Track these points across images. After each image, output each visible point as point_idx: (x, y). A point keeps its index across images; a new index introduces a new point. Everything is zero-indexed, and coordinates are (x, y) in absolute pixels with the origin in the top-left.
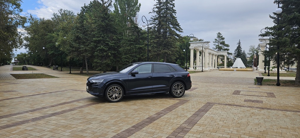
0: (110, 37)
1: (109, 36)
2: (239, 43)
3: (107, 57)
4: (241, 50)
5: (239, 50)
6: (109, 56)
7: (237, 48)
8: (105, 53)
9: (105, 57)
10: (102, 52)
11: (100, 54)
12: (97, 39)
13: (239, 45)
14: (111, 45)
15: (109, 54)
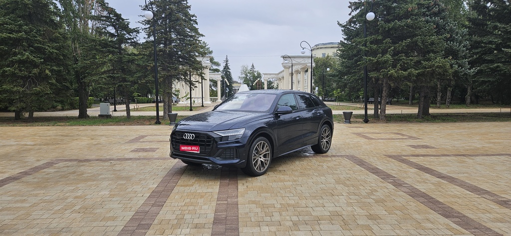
0: (44, 34)
1: (40, 30)
2: (227, 61)
3: (42, 78)
4: (229, 72)
5: (226, 72)
6: (47, 77)
7: (224, 68)
8: (35, 71)
9: (32, 79)
10: (27, 68)
11: (20, 70)
12: (11, 36)
13: (227, 64)
14: (52, 53)
15: (47, 72)
